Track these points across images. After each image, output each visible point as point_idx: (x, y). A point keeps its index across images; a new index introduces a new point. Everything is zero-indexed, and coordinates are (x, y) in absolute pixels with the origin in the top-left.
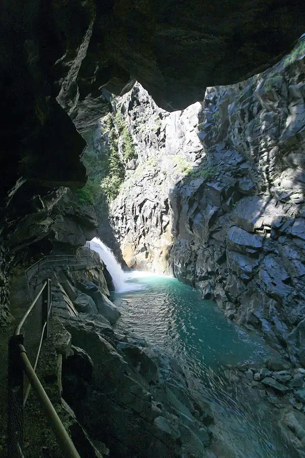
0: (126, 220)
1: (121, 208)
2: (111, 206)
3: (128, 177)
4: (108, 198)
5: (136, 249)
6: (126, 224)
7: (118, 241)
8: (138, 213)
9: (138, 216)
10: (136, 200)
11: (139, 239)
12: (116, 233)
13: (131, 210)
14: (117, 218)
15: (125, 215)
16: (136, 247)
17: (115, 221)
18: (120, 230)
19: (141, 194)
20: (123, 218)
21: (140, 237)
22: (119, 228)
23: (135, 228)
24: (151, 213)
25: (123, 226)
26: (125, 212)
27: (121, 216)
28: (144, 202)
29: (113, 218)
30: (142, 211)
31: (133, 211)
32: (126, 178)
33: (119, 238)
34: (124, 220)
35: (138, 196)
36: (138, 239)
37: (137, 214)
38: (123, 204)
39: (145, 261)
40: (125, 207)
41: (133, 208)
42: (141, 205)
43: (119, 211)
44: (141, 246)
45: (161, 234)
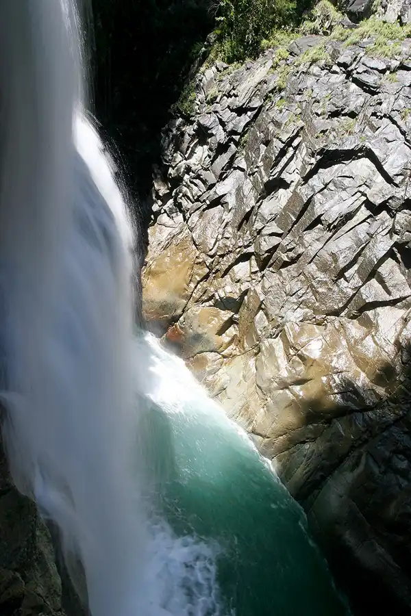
0: (230, 165)
1: (240, 111)
2: (208, 73)
3: (317, 24)
4: (212, 36)
5: (205, 284)
6: (221, 178)
7: (155, 208)
8: (292, 175)
9: (286, 185)
10: (321, 123)
11: (237, 262)
12: (165, 179)
13: (278, 145)
14: (203, 134)
15: (237, 144)
16: (206, 277)
17: (187, 138)
18: (186, 177)
19: (353, 115)
20: (222, 148)
21: (245, 257)
22: (188, 170)
23: (247, 217)
24: (349, 216)
25: (204, 174)
26: (242, 135)
27: (220, 135)
28: (351, 155)
29: (188, 121)
30: (316, 181)
31: (283, 153)
32: (307, 25)
33: (165, 199)
34: (223, 159)
35: (335, 114)
36: (231, 258)
37: (286, 177)
38: (256, 103)
39: (208, 341)
40: (256, 116)
41: (289, 143)
42: (329, 158)
43: (227, 115)
44: (228, 289)
45: (337, 313)
